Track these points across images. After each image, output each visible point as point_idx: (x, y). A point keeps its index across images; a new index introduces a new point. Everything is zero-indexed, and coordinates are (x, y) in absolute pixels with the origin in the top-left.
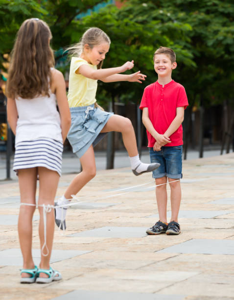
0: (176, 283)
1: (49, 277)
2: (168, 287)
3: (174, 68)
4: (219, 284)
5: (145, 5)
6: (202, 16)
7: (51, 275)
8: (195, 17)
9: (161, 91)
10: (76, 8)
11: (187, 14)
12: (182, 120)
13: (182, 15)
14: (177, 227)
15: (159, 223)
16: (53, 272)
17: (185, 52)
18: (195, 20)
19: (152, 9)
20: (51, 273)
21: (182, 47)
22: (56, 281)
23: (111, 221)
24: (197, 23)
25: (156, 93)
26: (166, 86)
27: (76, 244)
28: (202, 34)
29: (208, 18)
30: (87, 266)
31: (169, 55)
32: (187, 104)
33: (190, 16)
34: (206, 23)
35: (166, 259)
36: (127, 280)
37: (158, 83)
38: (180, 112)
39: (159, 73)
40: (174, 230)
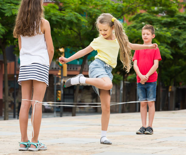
1: (36, 147)
5: (143, 23)
6: (177, 30)
8: (173, 31)
11: (168, 29)
13: (165, 29)
16: (40, 144)
17: (166, 49)
18: (172, 32)
20: (38, 145)
21: (165, 47)
24: (174, 34)
28: (176, 40)
29: (180, 31)
31: (151, 30)
33: (169, 30)
34: (179, 34)
40: (149, 131)
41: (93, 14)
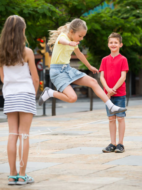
0: (106, 185)
1: (25, 181)
2: (99, 188)
3: (121, 47)
4: (133, 186)
5: (128, 7)
7: (26, 180)
9: (112, 60)
10: (81, 9)
12: (125, 79)
14: (122, 148)
15: (111, 145)
16: (28, 178)
19: (132, 10)
20: (26, 178)
22: (30, 183)
23: (85, 143)
25: (109, 62)
26: (115, 57)
27: (55, 158)
30: (55, 173)
32: (128, 69)
35: (107, 169)
36: (75, 183)
37: (111, 56)
38: (124, 74)
39: (112, 50)
40: (120, 149)
41: (70, 3)
